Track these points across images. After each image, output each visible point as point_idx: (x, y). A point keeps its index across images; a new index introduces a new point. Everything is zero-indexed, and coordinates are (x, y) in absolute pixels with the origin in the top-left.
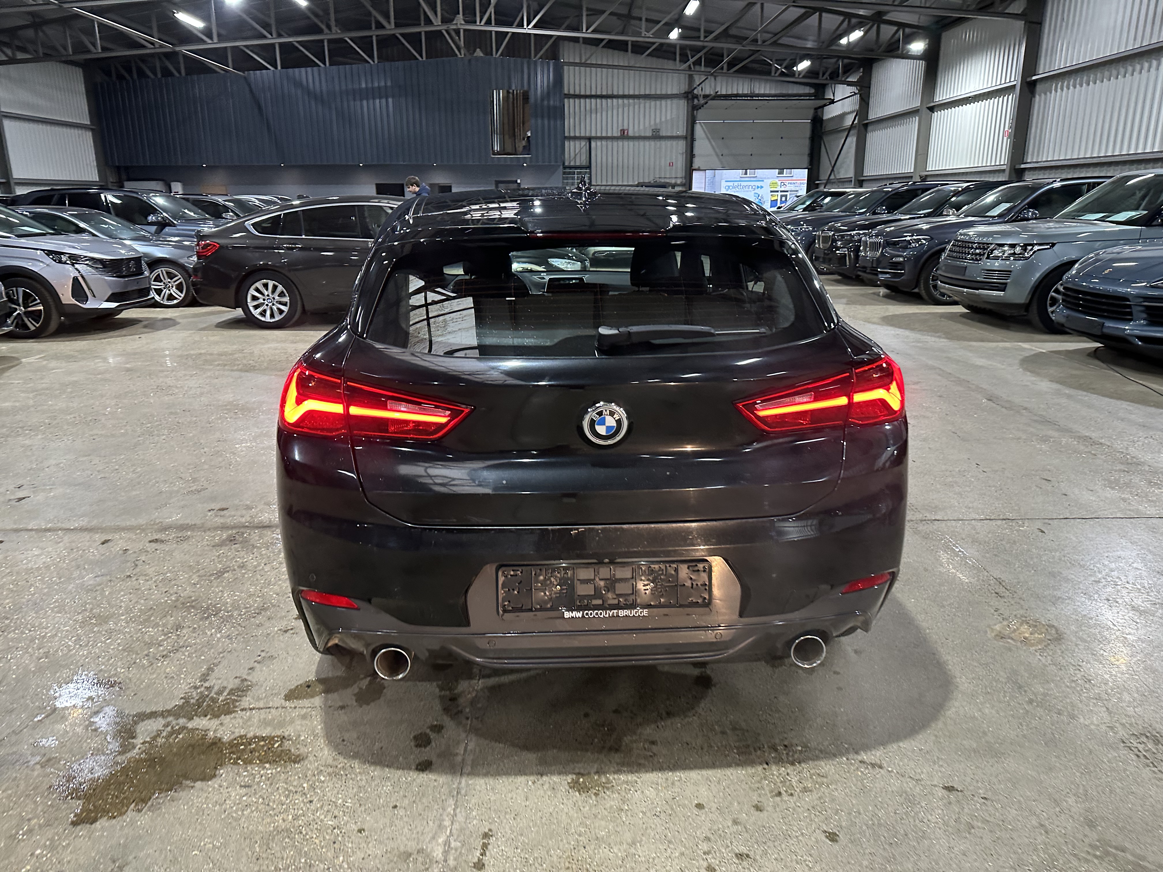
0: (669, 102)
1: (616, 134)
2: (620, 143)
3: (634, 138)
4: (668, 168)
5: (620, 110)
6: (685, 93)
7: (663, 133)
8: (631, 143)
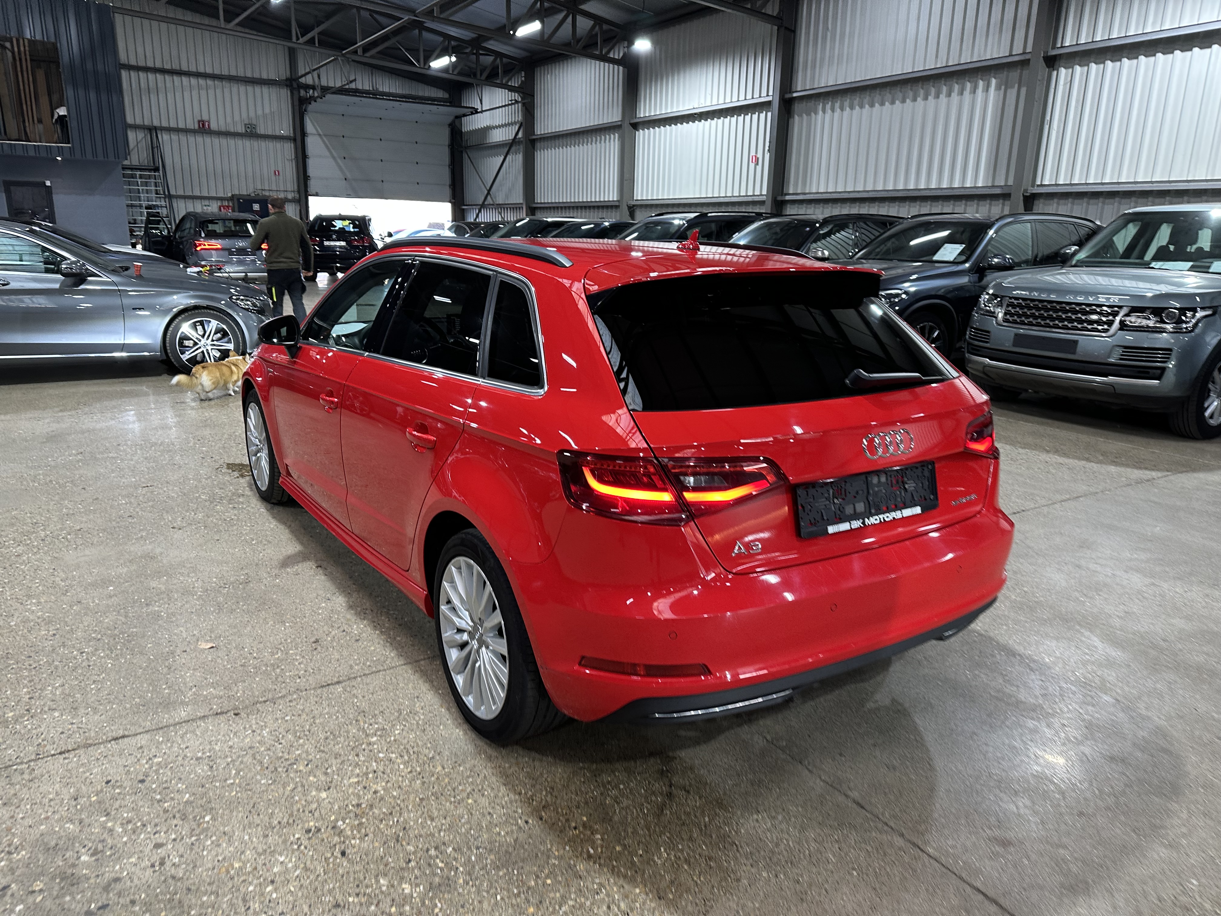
0: (265, 89)
1: (191, 124)
2: (199, 139)
3: (219, 134)
4: (273, 178)
5: (195, 93)
6: (287, 80)
7: (261, 130)
8: (216, 140)
